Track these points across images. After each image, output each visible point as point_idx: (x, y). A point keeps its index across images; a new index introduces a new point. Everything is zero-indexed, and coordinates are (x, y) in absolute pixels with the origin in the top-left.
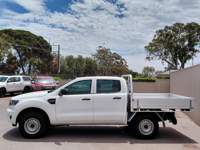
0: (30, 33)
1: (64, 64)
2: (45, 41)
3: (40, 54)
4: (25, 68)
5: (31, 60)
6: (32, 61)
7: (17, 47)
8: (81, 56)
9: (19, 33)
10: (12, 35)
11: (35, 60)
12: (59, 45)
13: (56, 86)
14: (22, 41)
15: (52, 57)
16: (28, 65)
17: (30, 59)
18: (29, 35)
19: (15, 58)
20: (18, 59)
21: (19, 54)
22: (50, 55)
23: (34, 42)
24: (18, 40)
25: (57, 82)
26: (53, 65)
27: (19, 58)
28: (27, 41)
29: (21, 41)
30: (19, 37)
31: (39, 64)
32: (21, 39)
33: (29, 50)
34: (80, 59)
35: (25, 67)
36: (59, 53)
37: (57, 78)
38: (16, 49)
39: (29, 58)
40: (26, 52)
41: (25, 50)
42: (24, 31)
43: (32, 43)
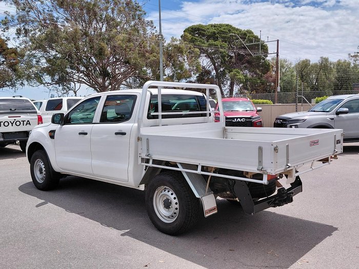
0: (231, 26)
1: (292, 76)
2: (256, 38)
3: (249, 62)
4: (224, 88)
5: (232, 73)
6: (235, 75)
7: (211, 53)
8: (326, 60)
9: (213, 30)
10: (204, 35)
11: (239, 73)
12: (278, 41)
13: (253, 116)
14: (218, 43)
15: (269, 65)
16: (229, 82)
17: (232, 71)
18: (229, 31)
19: (209, 72)
20: (212, 74)
21: (214, 65)
22: (265, 61)
23: (237, 42)
24: (211, 41)
25: (259, 108)
26: (271, 79)
27: (214, 72)
28: (226, 42)
29: (216, 43)
30: (213, 36)
31: (247, 80)
32: (216, 39)
33: (231, 57)
34: (324, 66)
35: (225, 86)
36: (278, 55)
37: (265, 101)
38: (209, 57)
39: (229, 70)
40: (225, 60)
41: (223, 57)
42: (221, 26)
43: (234, 45)
